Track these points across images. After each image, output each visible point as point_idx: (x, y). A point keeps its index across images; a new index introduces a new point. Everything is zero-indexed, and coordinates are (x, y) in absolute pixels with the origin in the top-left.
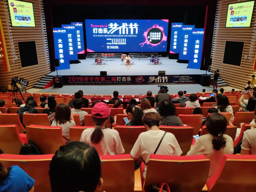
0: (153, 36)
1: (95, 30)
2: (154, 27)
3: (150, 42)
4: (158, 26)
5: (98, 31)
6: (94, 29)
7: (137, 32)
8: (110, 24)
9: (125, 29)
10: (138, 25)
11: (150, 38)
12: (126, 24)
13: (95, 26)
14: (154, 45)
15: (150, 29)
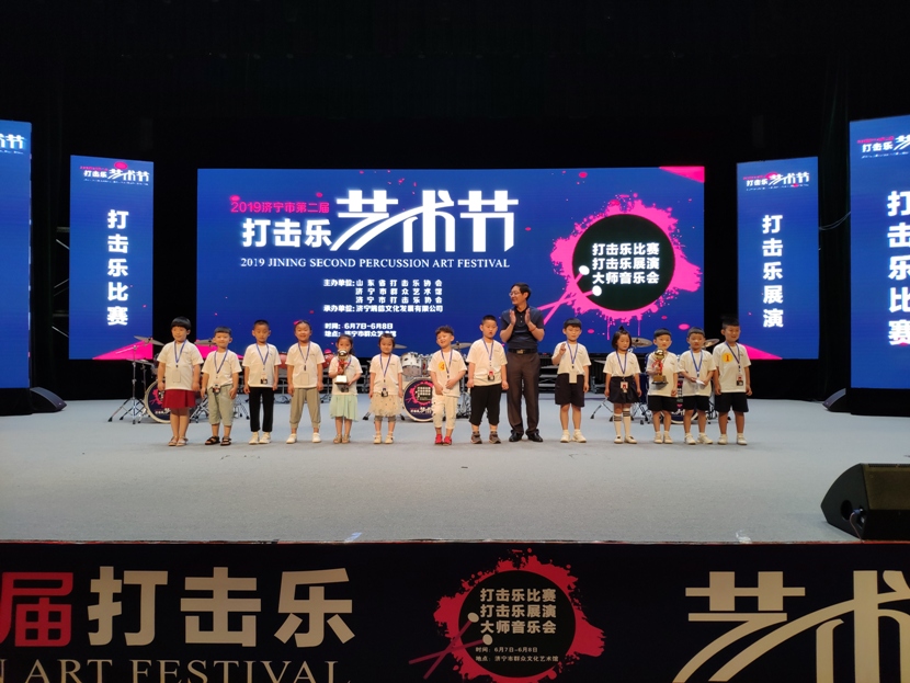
0: (612, 263)
1: (252, 231)
2: (614, 210)
3: (592, 298)
4: (638, 203)
5: (270, 237)
6: (248, 224)
7: (509, 243)
8: (345, 195)
9: (440, 222)
10: (515, 202)
11: (593, 272)
12: (444, 194)
13: (257, 205)
14: (620, 319)
15: (588, 225)
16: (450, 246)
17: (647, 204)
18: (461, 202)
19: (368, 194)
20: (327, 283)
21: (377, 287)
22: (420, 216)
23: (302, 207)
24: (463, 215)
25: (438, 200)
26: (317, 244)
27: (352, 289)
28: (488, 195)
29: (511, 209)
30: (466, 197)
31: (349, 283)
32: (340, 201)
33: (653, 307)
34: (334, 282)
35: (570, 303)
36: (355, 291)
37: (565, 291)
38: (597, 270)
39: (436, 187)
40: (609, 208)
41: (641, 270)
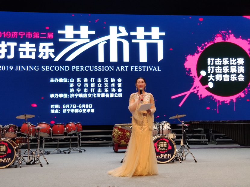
0: (219, 69)
1: (5, 49)
2: (219, 40)
3: (208, 89)
4: (232, 36)
5: (17, 53)
6: (3, 45)
7: (160, 57)
8: (64, 29)
9: (120, 46)
10: (163, 34)
11: (208, 74)
12: (122, 29)
13: (8, 34)
14: (224, 101)
15: (205, 48)
16: (126, 59)
17: (237, 37)
18: (132, 33)
19: (77, 28)
20: (52, 80)
21: (82, 82)
22: (108, 41)
23: (36, 35)
24: (134, 41)
25: (119, 32)
26: (46, 57)
27: (67, 84)
28: (148, 29)
29: (161, 37)
30: (135, 30)
31: (65, 80)
32: (60, 32)
33: (242, 94)
34: (57, 80)
35: (196, 92)
36: (69, 85)
37: (193, 85)
38: (210, 73)
39: (118, 24)
40: (216, 38)
41: (234, 73)
